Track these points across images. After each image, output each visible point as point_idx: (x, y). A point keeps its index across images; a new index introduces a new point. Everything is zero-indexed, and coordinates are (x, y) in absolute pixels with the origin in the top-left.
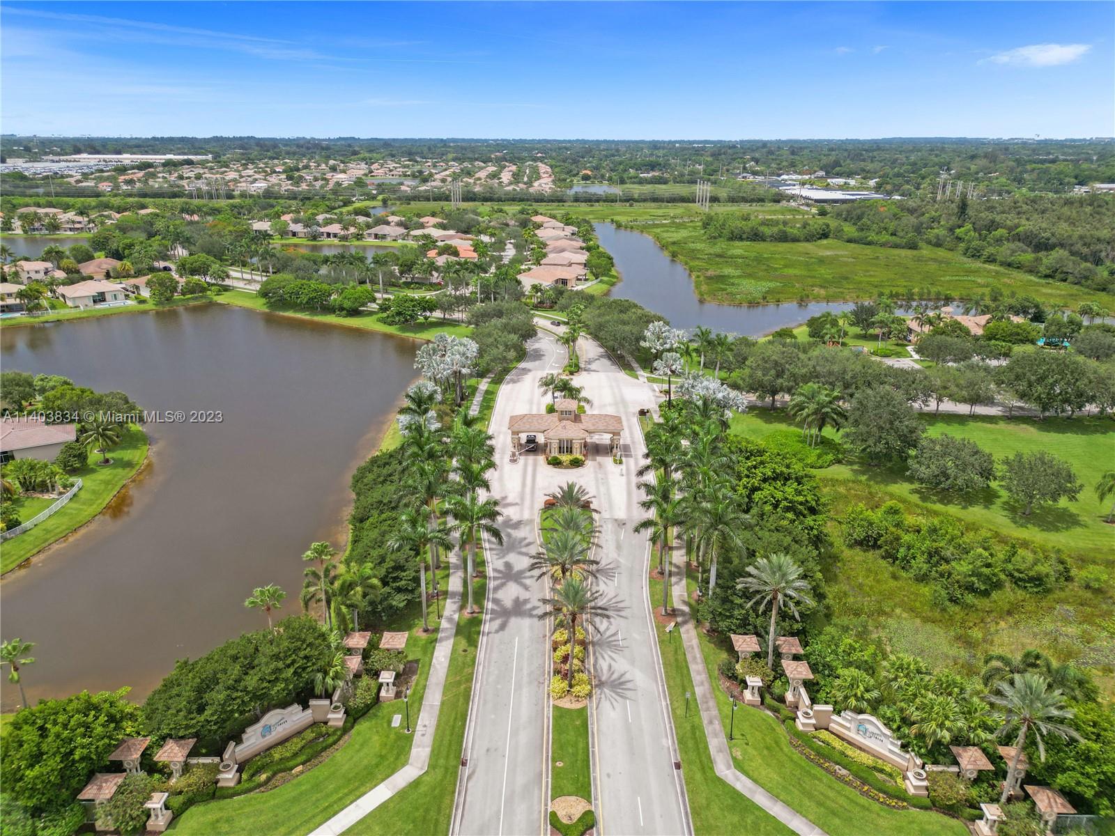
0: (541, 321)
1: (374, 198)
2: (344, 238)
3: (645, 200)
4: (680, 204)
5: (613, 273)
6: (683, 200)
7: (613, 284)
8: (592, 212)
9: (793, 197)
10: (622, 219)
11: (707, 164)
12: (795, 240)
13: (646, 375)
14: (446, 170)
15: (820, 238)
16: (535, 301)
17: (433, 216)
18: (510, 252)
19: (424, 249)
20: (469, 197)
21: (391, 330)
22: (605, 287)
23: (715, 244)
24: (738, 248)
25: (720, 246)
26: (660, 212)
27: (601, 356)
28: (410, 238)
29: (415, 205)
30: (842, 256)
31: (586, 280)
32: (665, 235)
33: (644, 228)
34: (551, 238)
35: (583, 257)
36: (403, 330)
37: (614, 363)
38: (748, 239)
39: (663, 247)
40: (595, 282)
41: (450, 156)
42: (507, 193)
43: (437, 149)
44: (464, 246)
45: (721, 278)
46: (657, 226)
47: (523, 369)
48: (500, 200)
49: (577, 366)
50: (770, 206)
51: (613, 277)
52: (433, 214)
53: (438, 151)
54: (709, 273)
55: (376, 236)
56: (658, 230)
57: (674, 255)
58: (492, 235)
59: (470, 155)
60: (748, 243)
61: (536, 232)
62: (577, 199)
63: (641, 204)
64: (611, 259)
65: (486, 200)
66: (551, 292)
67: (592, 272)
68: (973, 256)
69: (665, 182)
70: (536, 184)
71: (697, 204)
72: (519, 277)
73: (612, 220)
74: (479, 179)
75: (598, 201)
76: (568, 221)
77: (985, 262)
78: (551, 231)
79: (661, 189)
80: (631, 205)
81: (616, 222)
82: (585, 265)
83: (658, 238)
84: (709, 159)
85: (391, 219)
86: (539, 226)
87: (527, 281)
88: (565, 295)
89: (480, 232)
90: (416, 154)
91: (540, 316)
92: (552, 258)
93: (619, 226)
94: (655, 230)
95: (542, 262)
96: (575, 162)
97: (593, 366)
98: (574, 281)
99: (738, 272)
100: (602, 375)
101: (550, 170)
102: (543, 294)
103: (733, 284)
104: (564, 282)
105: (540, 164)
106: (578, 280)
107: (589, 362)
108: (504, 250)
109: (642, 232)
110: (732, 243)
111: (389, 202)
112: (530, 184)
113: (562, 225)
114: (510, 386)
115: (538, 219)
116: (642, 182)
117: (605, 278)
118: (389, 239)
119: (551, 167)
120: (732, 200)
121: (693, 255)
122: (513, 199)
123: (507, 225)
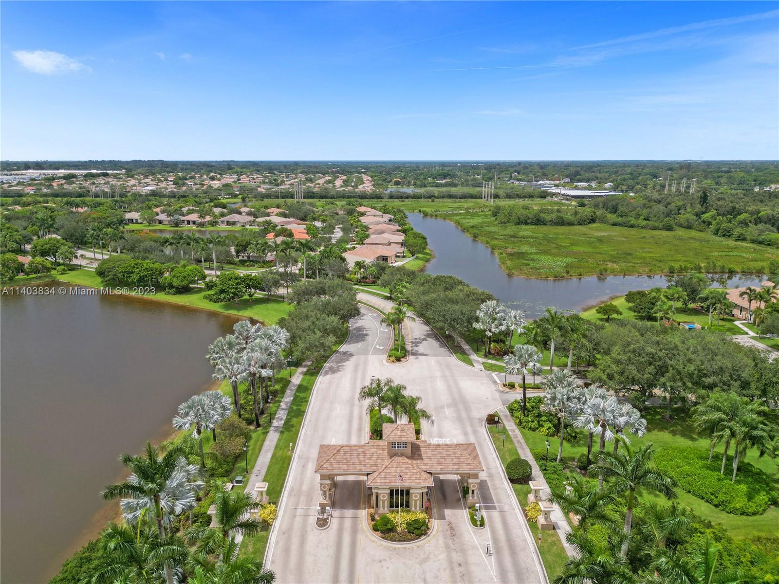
0: (364, 296)
1: (236, 196)
2: (202, 225)
3: (443, 197)
4: (470, 200)
5: (427, 251)
6: (472, 197)
7: (427, 261)
8: (403, 206)
9: (554, 194)
10: (428, 210)
11: (484, 175)
12: (570, 224)
13: (479, 359)
14: (295, 179)
15: (590, 223)
16: (358, 276)
17: (278, 208)
18: (338, 234)
19: (265, 232)
20: (310, 195)
21: (216, 307)
22: (420, 263)
23: (506, 227)
24: (526, 231)
25: (511, 229)
26: (456, 205)
27: (428, 336)
28: (256, 224)
29: (266, 201)
30: (615, 236)
31: (404, 257)
32: (464, 221)
33: (445, 217)
34: (372, 223)
35: (401, 238)
36: (227, 307)
37: (443, 345)
38: (532, 223)
39: (465, 230)
40: (412, 258)
41: (299, 171)
42: (338, 192)
43: (290, 168)
44: (299, 230)
45: (521, 255)
46: (457, 215)
47: (345, 353)
48: (332, 197)
49: (403, 348)
50: (538, 201)
51: (427, 254)
52: (278, 207)
53: (291, 168)
54: (509, 250)
55: (228, 223)
56: (457, 218)
57: (475, 236)
58: (324, 221)
59: (315, 170)
60: (533, 226)
61: (360, 218)
62: (391, 197)
63: (441, 200)
64: (425, 239)
65: (322, 197)
66: (373, 268)
67: (409, 250)
68: (723, 236)
69: (456, 186)
70: (360, 187)
71: (483, 200)
72: (343, 255)
73: (420, 211)
74: (319, 184)
75: (407, 197)
76: (385, 211)
77: (737, 240)
78: (372, 218)
79: (453, 190)
80: (433, 201)
81: (424, 212)
82: (402, 244)
83: (458, 223)
84: (485, 171)
85: (243, 210)
86: (363, 214)
87: (351, 259)
88: (388, 271)
89: (314, 219)
90: (276, 169)
91: (363, 291)
92: (373, 238)
93: (426, 215)
94: (455, 217)
95: (365, 242)
96: (388, 173)
97: (421, 349)
98: (393, 258)
99: (533, 250)
100: (432, 361)
101: (370, 179)
102: (366, 270)
103: (533, 260)
104: (385, 259)
105: (363, 175)
106: (397, 257)
107: (416, 343)
108: (333, 233)
109: (445, 219)
110: (519, 227)
111: (247, 200)
112: (356, 186)
113: (381, 213)
114: (329, 376)
115: (362, 209)
116: (438, 186)
117: (420, 255)
118: (239, 225)
119: (372, 177)
120: (509, 197)
121: (491, 235)
122: (343, 196)
123: (337, 214)
